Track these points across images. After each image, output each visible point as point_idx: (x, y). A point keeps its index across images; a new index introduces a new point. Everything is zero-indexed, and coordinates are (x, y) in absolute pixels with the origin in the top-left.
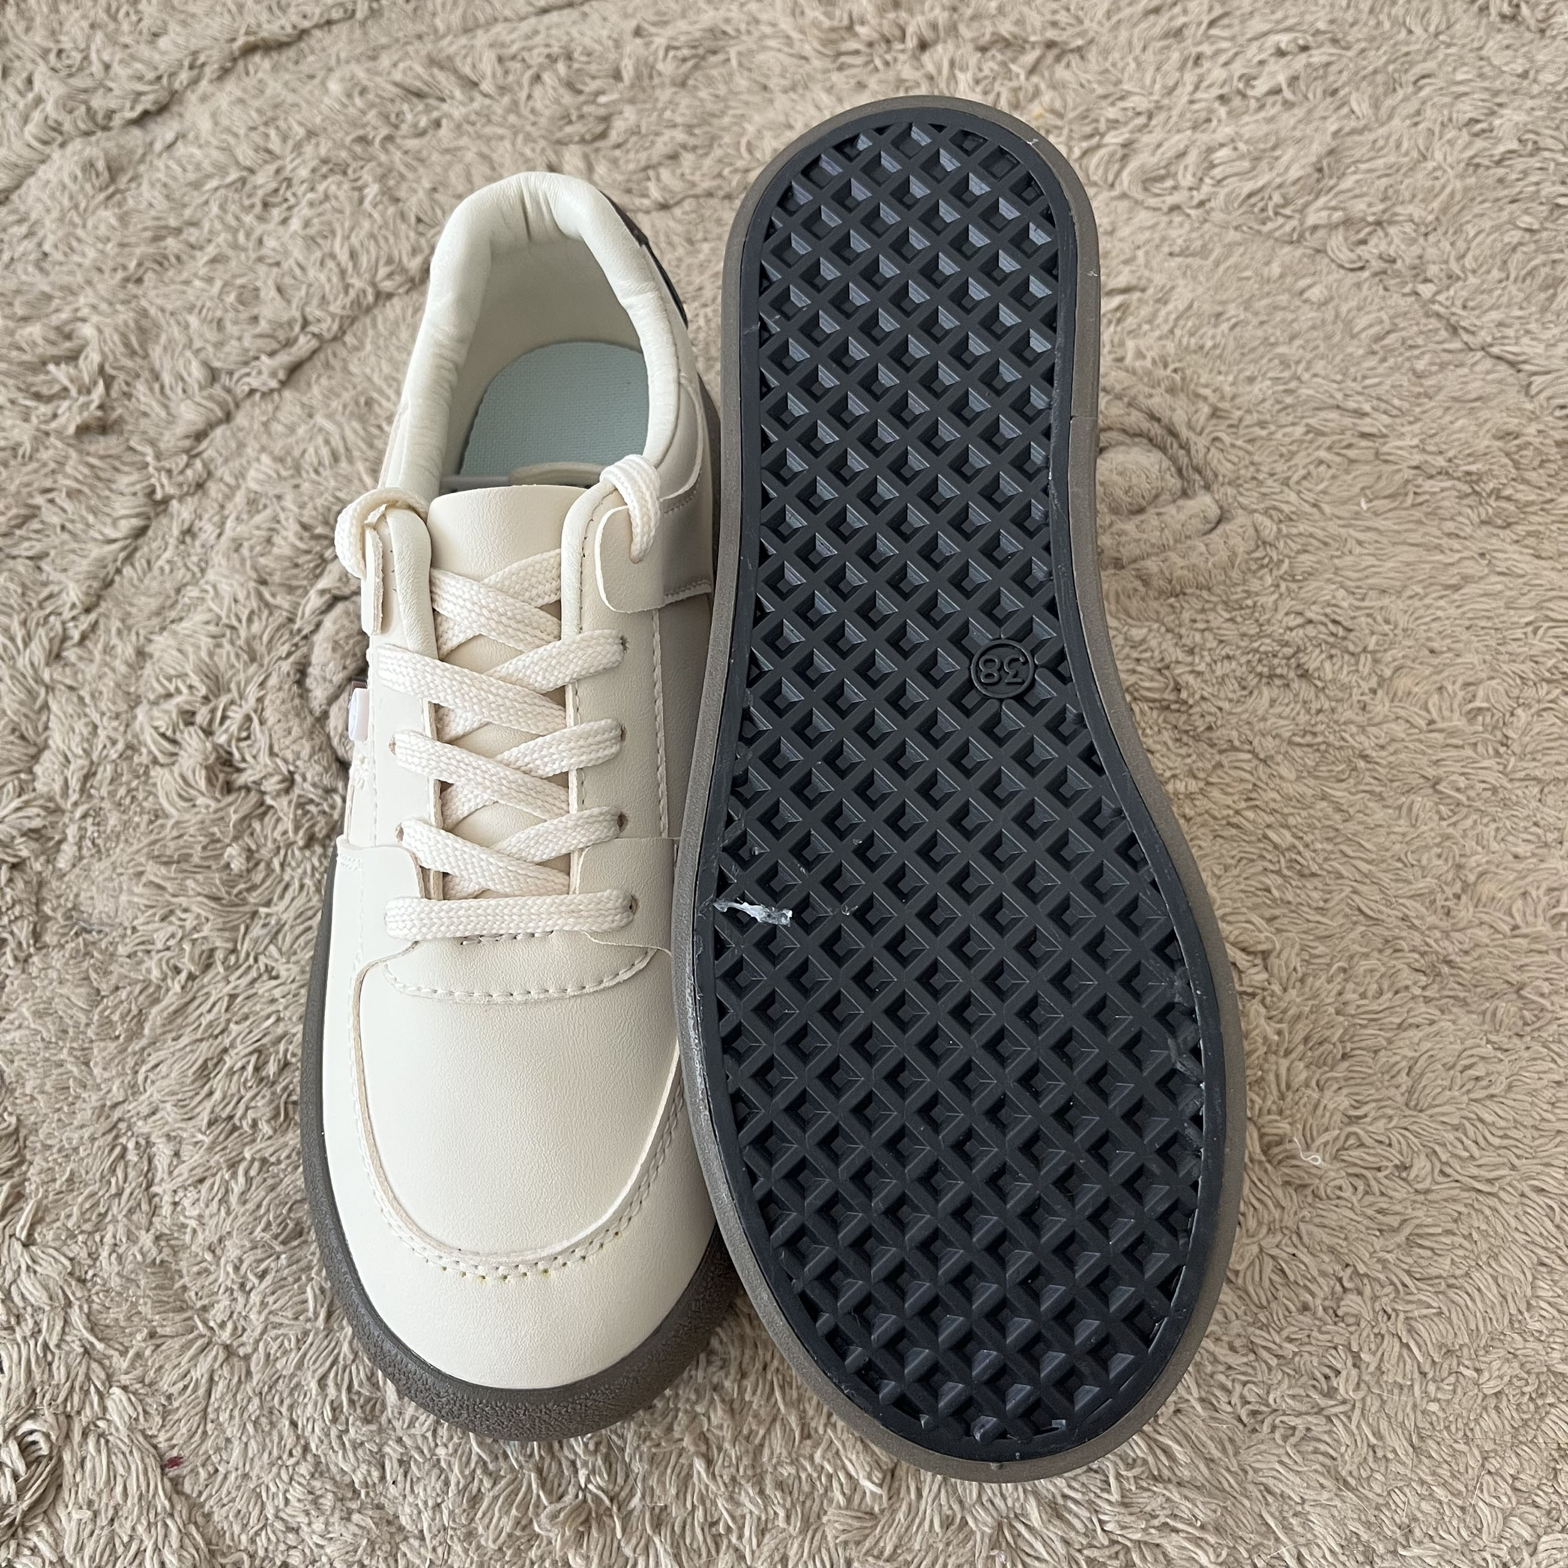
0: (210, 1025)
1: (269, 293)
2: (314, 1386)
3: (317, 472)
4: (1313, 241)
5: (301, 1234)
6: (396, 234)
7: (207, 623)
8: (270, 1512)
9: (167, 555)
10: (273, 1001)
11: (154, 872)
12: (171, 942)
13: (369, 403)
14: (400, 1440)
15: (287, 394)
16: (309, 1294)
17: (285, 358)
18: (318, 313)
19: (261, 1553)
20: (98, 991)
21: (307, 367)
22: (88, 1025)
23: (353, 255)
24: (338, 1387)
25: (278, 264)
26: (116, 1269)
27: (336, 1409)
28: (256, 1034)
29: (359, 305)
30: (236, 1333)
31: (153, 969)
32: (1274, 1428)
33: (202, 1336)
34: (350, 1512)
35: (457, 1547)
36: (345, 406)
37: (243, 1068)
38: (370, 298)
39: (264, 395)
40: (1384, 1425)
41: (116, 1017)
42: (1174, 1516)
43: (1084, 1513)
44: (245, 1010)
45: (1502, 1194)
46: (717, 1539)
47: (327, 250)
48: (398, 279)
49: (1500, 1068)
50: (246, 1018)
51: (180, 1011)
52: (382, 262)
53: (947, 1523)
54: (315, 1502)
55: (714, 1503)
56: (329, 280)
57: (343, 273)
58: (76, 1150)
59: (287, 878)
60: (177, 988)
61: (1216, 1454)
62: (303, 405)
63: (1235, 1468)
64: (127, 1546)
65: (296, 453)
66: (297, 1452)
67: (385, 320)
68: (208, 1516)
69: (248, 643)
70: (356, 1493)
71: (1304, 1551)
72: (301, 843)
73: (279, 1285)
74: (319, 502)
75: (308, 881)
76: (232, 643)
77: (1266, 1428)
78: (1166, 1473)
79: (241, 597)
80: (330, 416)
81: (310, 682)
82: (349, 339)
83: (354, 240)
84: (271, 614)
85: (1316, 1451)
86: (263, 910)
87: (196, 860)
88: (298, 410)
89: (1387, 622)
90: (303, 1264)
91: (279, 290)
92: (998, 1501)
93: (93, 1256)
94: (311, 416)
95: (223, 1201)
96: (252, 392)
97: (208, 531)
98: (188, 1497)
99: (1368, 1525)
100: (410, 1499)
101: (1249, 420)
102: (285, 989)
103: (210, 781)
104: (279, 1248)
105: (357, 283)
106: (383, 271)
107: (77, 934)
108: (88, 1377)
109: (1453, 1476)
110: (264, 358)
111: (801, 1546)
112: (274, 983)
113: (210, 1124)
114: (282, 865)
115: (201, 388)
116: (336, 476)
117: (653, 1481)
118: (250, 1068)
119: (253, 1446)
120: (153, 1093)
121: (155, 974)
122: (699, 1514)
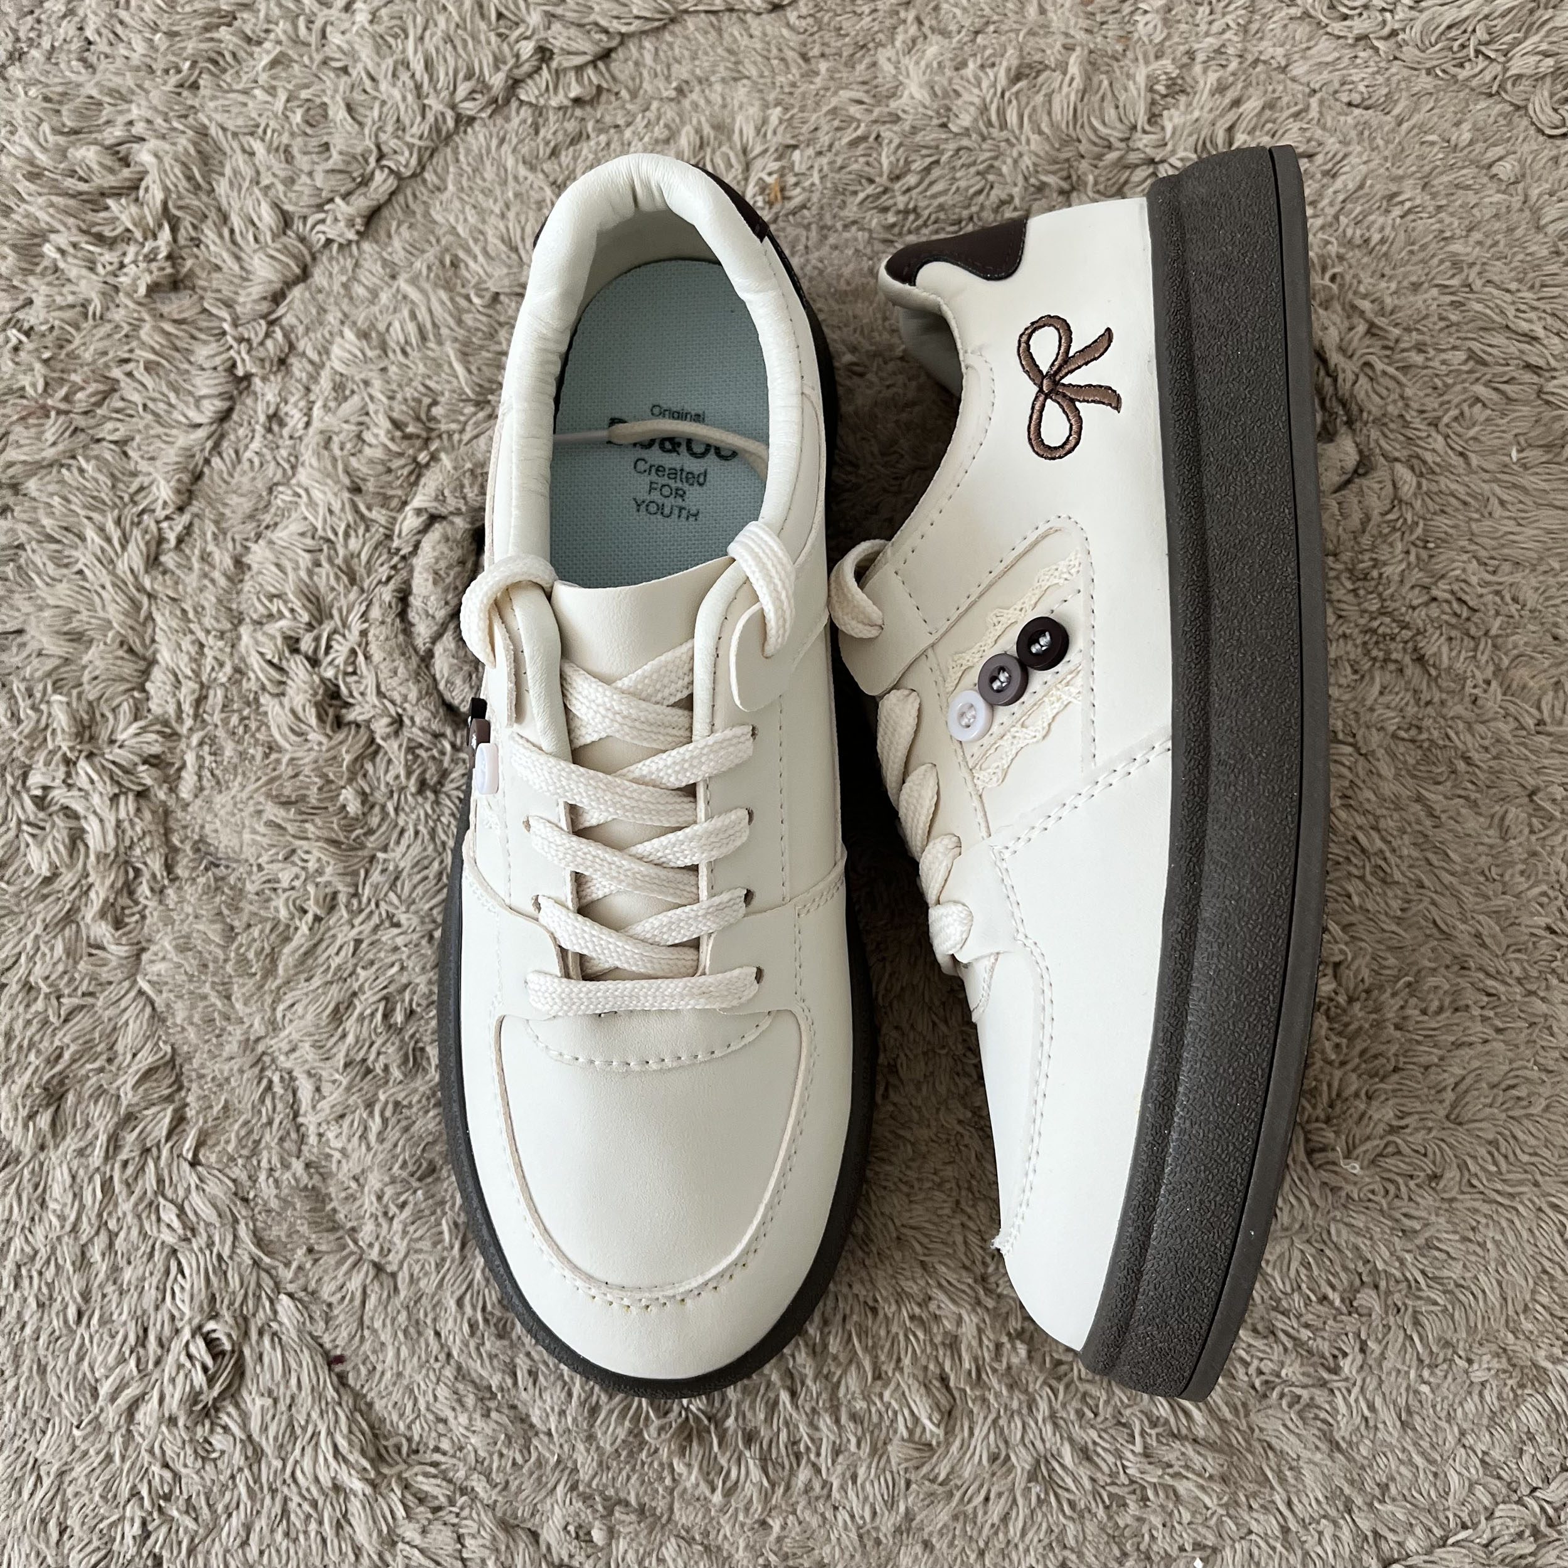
0: (339, 968)
1: (337, 113)
2: (452, 1304)
3: (404, 353)
4: (1515, 94)
5: (434, 1171)
6: (475, 38)
7: (303, 534)
8: (422, 1404)
9: (255, 445)
10: (396, 949)
11: (272, 812)
12: (297, 883)
13: (455, 265)
14: (528, 1354)
15: (366, 246)
16: (445, 1227)
17: (362, 203)
18: (393, 143)
19: (416, 1438)
20: (232, 928)
21: (386, 213)
22: (226, 961)
23: (428, 65)
24: (474, 1307)
25: (345, 70)
26: (274, 1192)
27: (473, 1326)
28: (382, 981)
29: (439, 131)
30: (384, 1252)
31: (281, 908)
32: (1282, 1395)
33: (352, 1253)
34: (489, 1410)
35: (581, 1447)
36: (429, 268)
37: (373, 1014)
38: (451, 123)
39: (341, 246)
40: (1378, 1402)
41: (251, 955)
42: (1187, 1467)
43: (1111, 1459)
44: (371, 956)
45: (1521, 1208)
46: (798, 1456)
47: (398, 56)
48: (482, 99)
49: (1541, 1090)
50: (372, 963)
51: (310, 952)
52: (461, 75)
53: (993, 1458)
54: (460, 1401)
55: (797, 1427)
56: (404, 99)
57: (418, 87)
58: (227, 1080)
59: (401, 823)
60: (304, 929)
61: (1229, 1416)
62: (384, 261)
63: (1244, 1427)
64: (304, 1429)
65: (381, 327)
66: (442, 1357)
67: (468, 151)
68: (370, 1405)
69: (347, 561)
70: (493, 1396)
71: (1295, 1500)
72: (413, 790)
73: (418, 1216)
74: (409, 392)
75: (421, 828)
76: (330, 560)
77: (1275, 1395)
78: (1184, 1431)
79: (336, 507)
80: (414, 281)
81: (412, 615)
82: (428, 176)
83: (430, 45)
84: (367, 530)
85: (1316, 1418)
86: (381, 855)
87: (313, 802)
88: (378, 268)
89: (1515, 600)
90: (438, 1198)
91: (349, 108)
92: (1038, 1443)
93: (253, 1178)
94: (393, 277)
95: (364, 1137)
96: (329, 242)
97: (295, 417)
98: (352, 1389)
99: (1352, 1482)
100: (539, 1403)
101: (1408, 341)
102: (407, 938)
103: (320, 718)
104: (416, 1184)
105: (435, 104)
106: (463, 90)
107: (207, 869)
108: (259, 1285)
109: (1432, 1446)
110: (338, 200)
111: (869, 1467)
112: (396, 931)
113: (346, 1065)
114: (396, 810)
115: (275, 237)
116: (425, 358)
117: (746, 1406)
118: (379, 1016)
119: (404, 1352)
120: (291, 1031)
121: (283, 914)
122: (783, 1436)
